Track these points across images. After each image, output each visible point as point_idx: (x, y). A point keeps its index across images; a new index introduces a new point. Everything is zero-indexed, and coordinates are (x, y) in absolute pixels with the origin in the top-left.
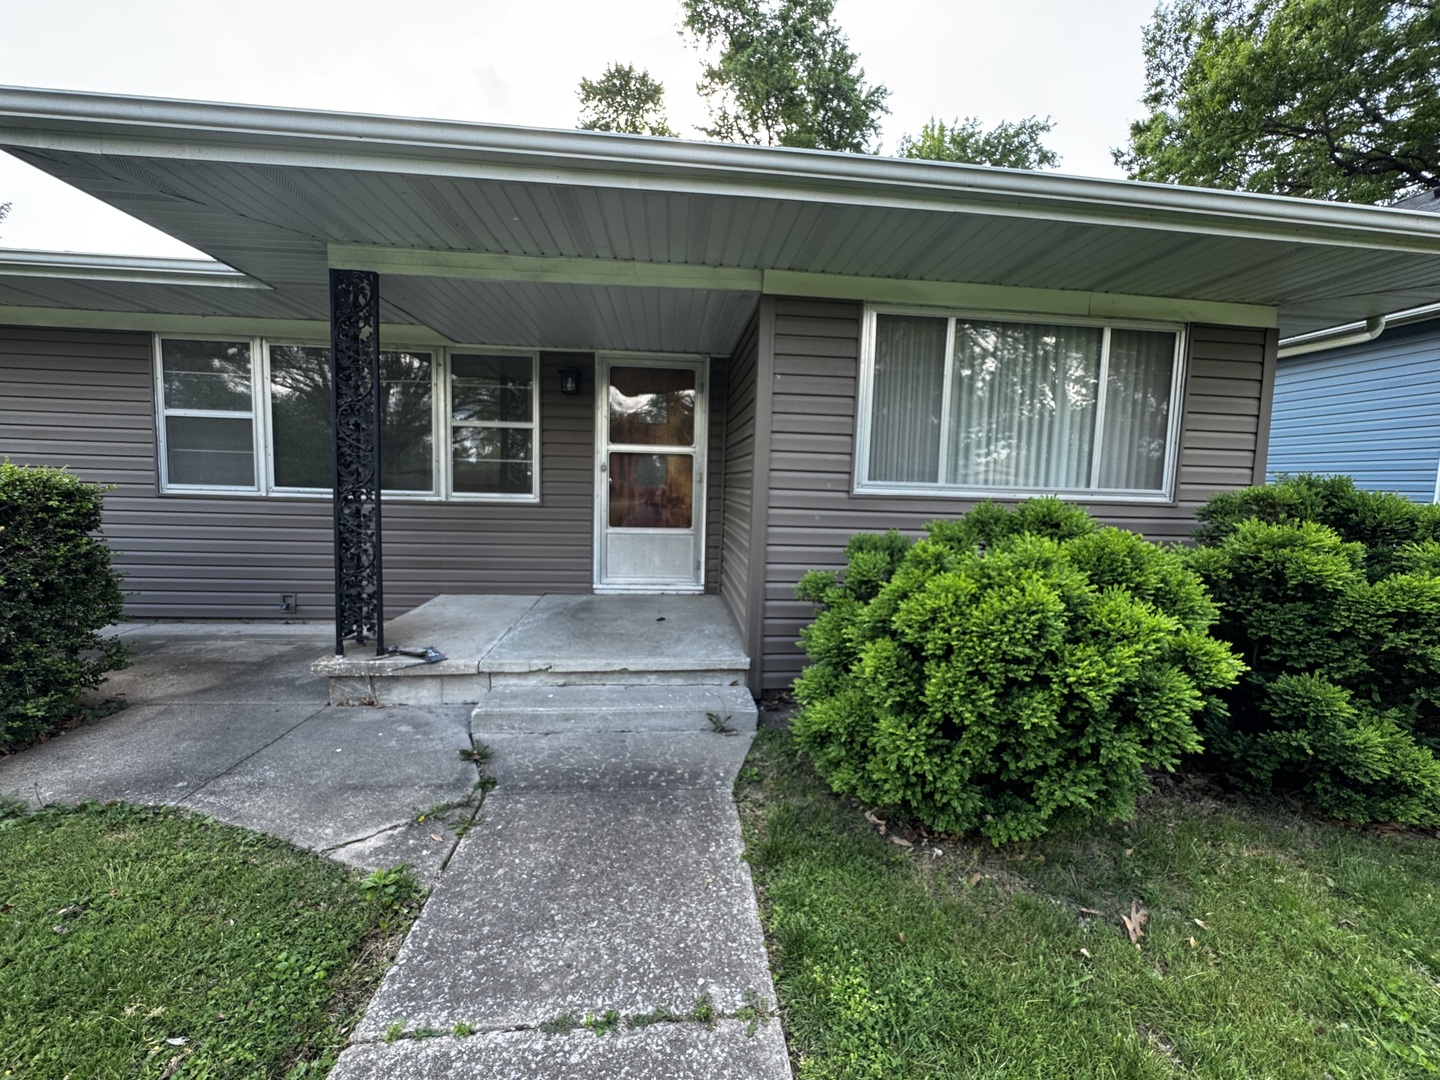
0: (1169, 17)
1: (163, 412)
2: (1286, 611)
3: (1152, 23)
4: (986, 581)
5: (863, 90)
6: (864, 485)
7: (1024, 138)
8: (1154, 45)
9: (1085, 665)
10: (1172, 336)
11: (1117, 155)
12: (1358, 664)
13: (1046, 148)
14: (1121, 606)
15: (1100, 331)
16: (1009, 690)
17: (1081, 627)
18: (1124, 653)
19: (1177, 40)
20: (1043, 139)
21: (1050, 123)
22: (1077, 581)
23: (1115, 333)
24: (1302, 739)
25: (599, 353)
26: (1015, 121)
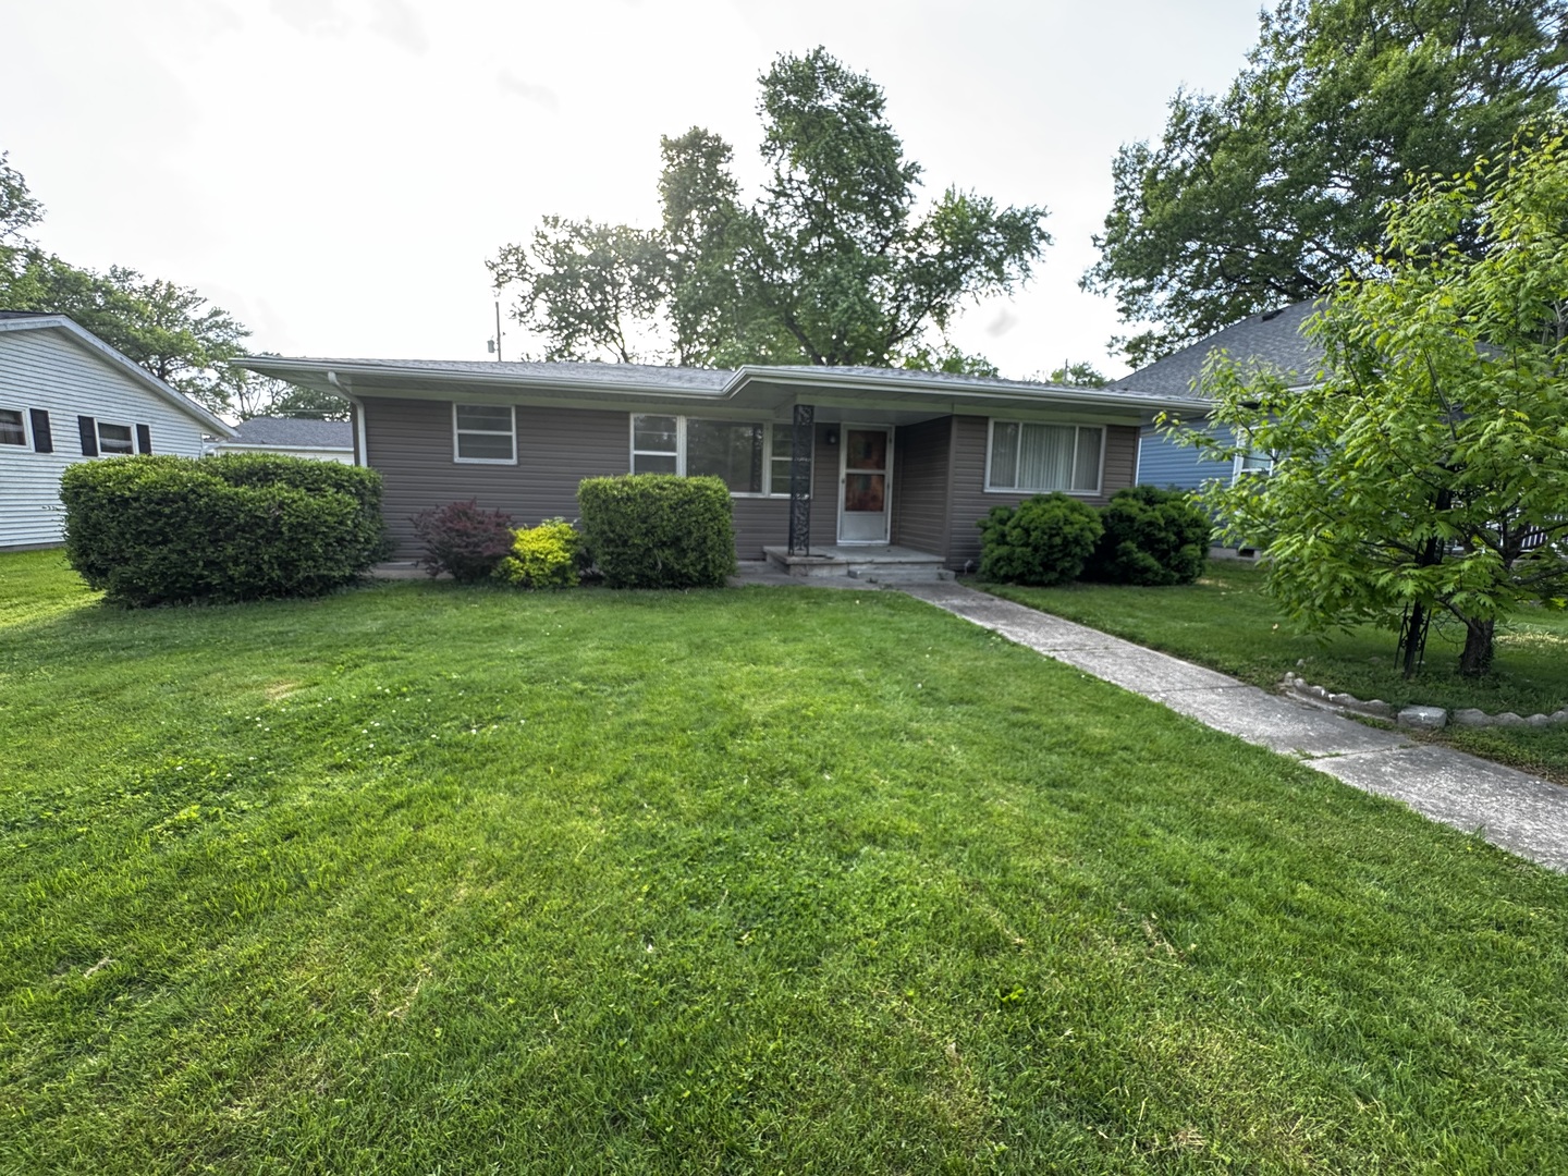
0: (1129, 154)
1: (634, 452)
2: (1123, 525)
3: (1118, 156)
4: (1045, 511)
5: (902, 164)
6: (989, 489)
7: (1027, 220)
8: (1119, 173)
9: (1067, 529)
10: (1101, 430)
11: (1096, 239)
12: (1141, 538)
13: (1043, 230)
14: (1076, 517)
15: (1074, 428)
16: (1051, 536)
17: (1067, 522)
18: (1077, 526)
19: (1135, 171)
20: (1042, 223)
21: (1047, 211)
22: (1068, 512)
23: (1081, 429)
24: (1124, 558)
25: (843, 423)
26: (1020, 207)
